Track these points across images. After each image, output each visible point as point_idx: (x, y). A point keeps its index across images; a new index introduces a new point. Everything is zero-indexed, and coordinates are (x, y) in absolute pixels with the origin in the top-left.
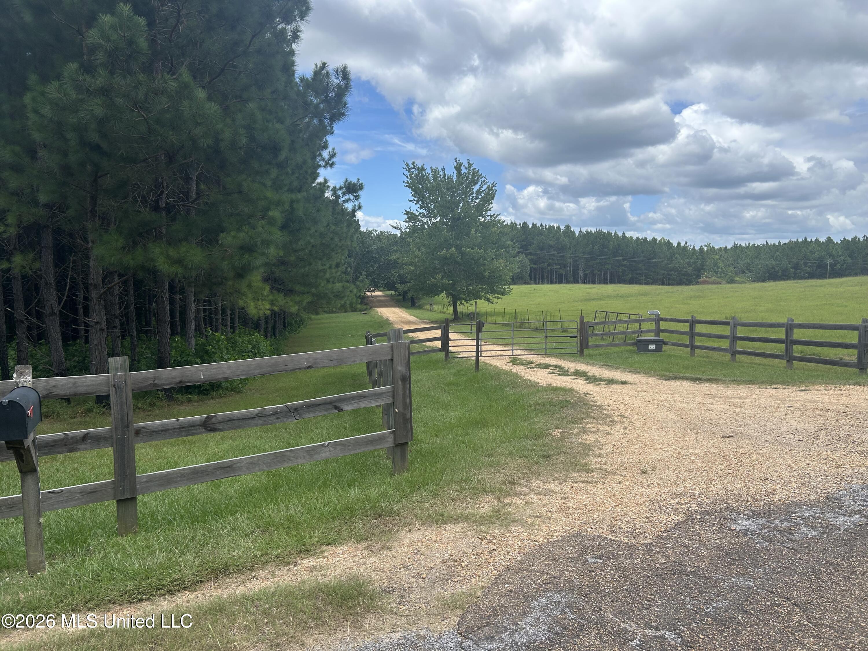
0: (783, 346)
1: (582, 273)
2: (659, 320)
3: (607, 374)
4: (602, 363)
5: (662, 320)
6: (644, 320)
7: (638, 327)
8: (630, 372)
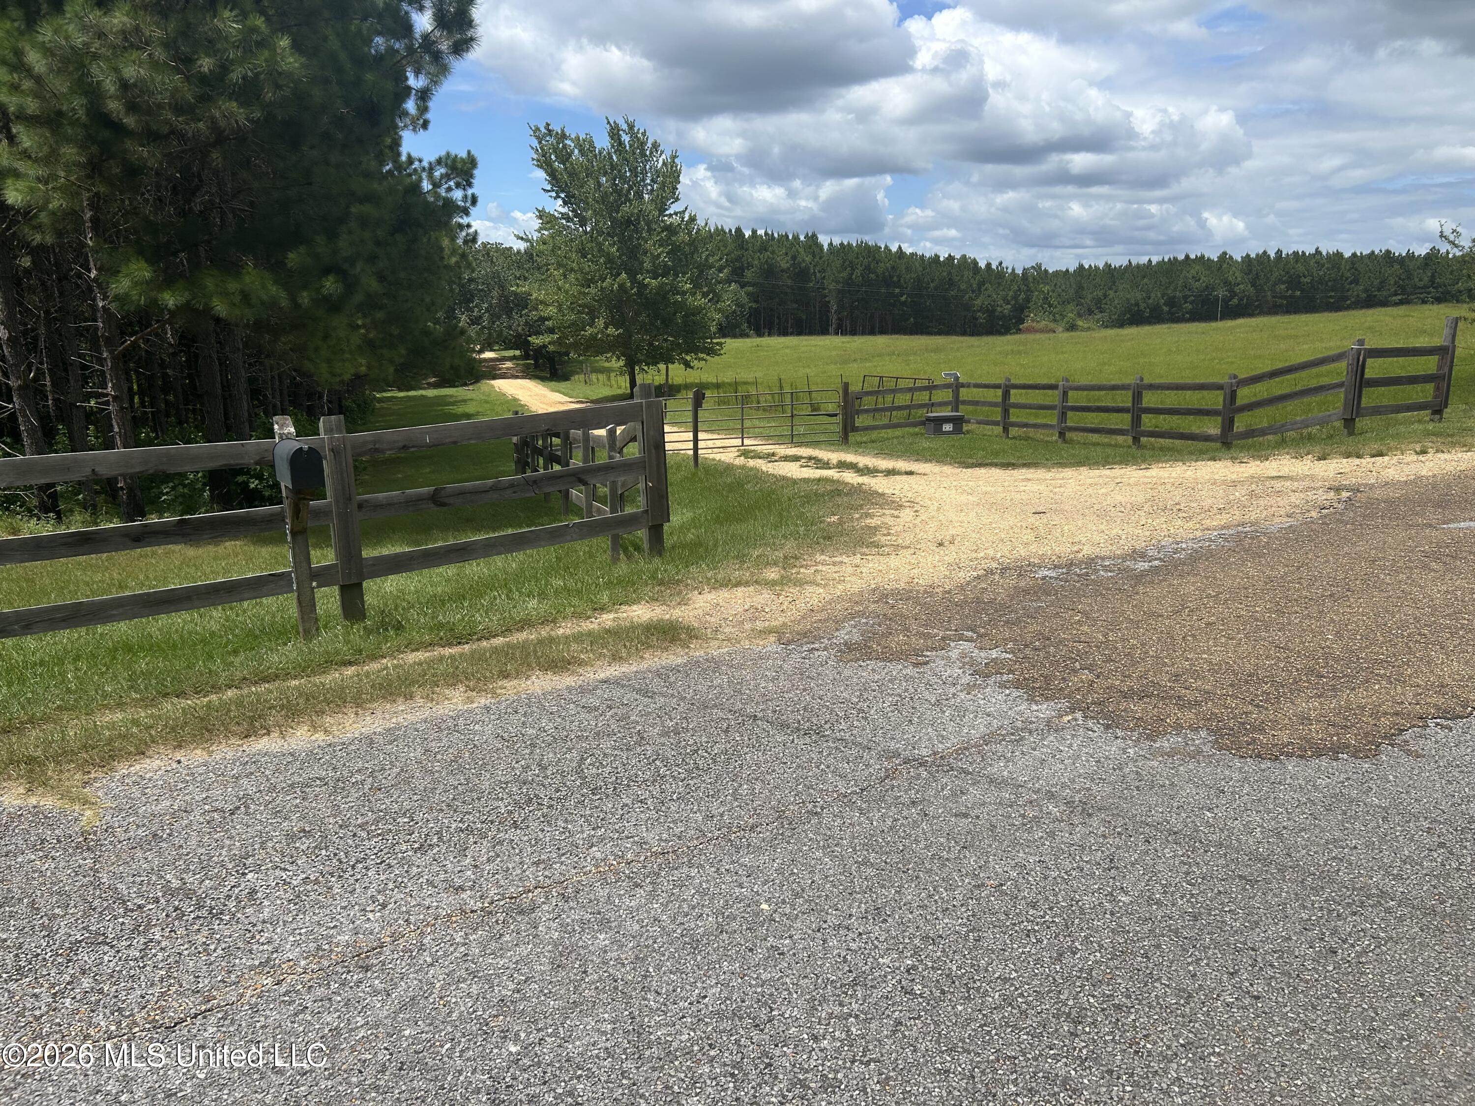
0: (1127, 417)
1: (835, 317)
2: (957, 386)
3: (885, 464)
4: (876, 452)
5: (963, 386)
6: (935, 387)
7: (928, 397)
8: (916, 461)
